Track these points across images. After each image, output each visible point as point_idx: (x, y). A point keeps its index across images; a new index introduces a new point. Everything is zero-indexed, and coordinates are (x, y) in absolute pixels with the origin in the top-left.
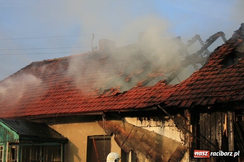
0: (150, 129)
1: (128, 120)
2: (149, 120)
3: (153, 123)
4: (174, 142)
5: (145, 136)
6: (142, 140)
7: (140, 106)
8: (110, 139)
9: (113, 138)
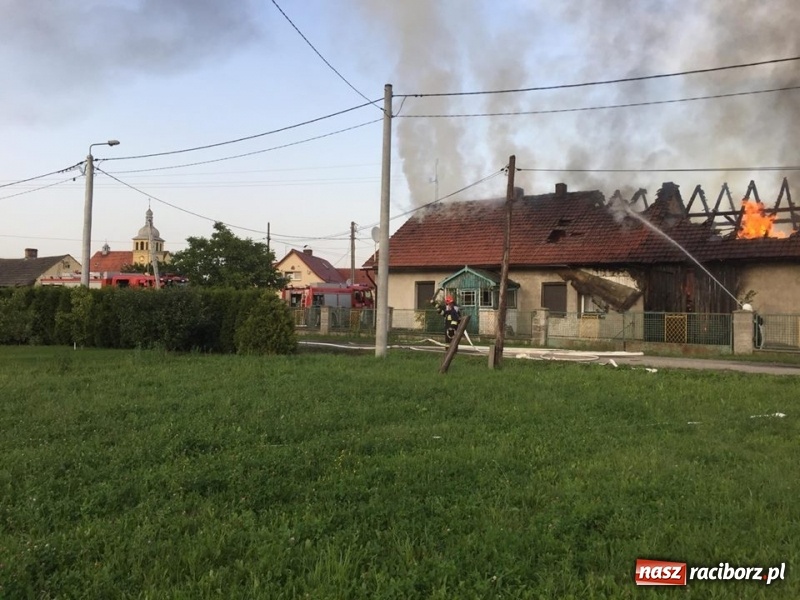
0: (607, 278)
1: (583, 270)
2: (605, 271)
3: (608, 273)
4: (630, 288)
5: (602, 283)
6: (598, 286)
7: (603, 261)
8: (565, 285)
9: (569, 283)
